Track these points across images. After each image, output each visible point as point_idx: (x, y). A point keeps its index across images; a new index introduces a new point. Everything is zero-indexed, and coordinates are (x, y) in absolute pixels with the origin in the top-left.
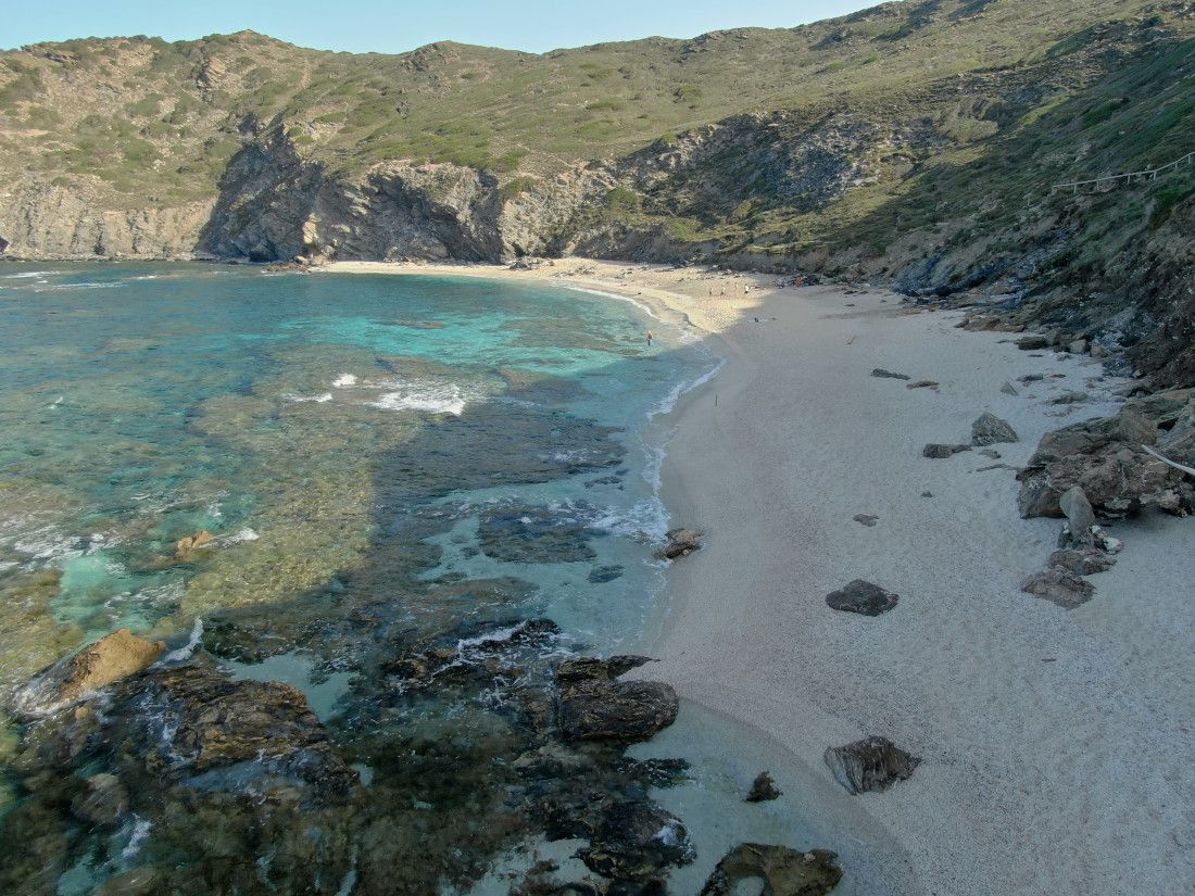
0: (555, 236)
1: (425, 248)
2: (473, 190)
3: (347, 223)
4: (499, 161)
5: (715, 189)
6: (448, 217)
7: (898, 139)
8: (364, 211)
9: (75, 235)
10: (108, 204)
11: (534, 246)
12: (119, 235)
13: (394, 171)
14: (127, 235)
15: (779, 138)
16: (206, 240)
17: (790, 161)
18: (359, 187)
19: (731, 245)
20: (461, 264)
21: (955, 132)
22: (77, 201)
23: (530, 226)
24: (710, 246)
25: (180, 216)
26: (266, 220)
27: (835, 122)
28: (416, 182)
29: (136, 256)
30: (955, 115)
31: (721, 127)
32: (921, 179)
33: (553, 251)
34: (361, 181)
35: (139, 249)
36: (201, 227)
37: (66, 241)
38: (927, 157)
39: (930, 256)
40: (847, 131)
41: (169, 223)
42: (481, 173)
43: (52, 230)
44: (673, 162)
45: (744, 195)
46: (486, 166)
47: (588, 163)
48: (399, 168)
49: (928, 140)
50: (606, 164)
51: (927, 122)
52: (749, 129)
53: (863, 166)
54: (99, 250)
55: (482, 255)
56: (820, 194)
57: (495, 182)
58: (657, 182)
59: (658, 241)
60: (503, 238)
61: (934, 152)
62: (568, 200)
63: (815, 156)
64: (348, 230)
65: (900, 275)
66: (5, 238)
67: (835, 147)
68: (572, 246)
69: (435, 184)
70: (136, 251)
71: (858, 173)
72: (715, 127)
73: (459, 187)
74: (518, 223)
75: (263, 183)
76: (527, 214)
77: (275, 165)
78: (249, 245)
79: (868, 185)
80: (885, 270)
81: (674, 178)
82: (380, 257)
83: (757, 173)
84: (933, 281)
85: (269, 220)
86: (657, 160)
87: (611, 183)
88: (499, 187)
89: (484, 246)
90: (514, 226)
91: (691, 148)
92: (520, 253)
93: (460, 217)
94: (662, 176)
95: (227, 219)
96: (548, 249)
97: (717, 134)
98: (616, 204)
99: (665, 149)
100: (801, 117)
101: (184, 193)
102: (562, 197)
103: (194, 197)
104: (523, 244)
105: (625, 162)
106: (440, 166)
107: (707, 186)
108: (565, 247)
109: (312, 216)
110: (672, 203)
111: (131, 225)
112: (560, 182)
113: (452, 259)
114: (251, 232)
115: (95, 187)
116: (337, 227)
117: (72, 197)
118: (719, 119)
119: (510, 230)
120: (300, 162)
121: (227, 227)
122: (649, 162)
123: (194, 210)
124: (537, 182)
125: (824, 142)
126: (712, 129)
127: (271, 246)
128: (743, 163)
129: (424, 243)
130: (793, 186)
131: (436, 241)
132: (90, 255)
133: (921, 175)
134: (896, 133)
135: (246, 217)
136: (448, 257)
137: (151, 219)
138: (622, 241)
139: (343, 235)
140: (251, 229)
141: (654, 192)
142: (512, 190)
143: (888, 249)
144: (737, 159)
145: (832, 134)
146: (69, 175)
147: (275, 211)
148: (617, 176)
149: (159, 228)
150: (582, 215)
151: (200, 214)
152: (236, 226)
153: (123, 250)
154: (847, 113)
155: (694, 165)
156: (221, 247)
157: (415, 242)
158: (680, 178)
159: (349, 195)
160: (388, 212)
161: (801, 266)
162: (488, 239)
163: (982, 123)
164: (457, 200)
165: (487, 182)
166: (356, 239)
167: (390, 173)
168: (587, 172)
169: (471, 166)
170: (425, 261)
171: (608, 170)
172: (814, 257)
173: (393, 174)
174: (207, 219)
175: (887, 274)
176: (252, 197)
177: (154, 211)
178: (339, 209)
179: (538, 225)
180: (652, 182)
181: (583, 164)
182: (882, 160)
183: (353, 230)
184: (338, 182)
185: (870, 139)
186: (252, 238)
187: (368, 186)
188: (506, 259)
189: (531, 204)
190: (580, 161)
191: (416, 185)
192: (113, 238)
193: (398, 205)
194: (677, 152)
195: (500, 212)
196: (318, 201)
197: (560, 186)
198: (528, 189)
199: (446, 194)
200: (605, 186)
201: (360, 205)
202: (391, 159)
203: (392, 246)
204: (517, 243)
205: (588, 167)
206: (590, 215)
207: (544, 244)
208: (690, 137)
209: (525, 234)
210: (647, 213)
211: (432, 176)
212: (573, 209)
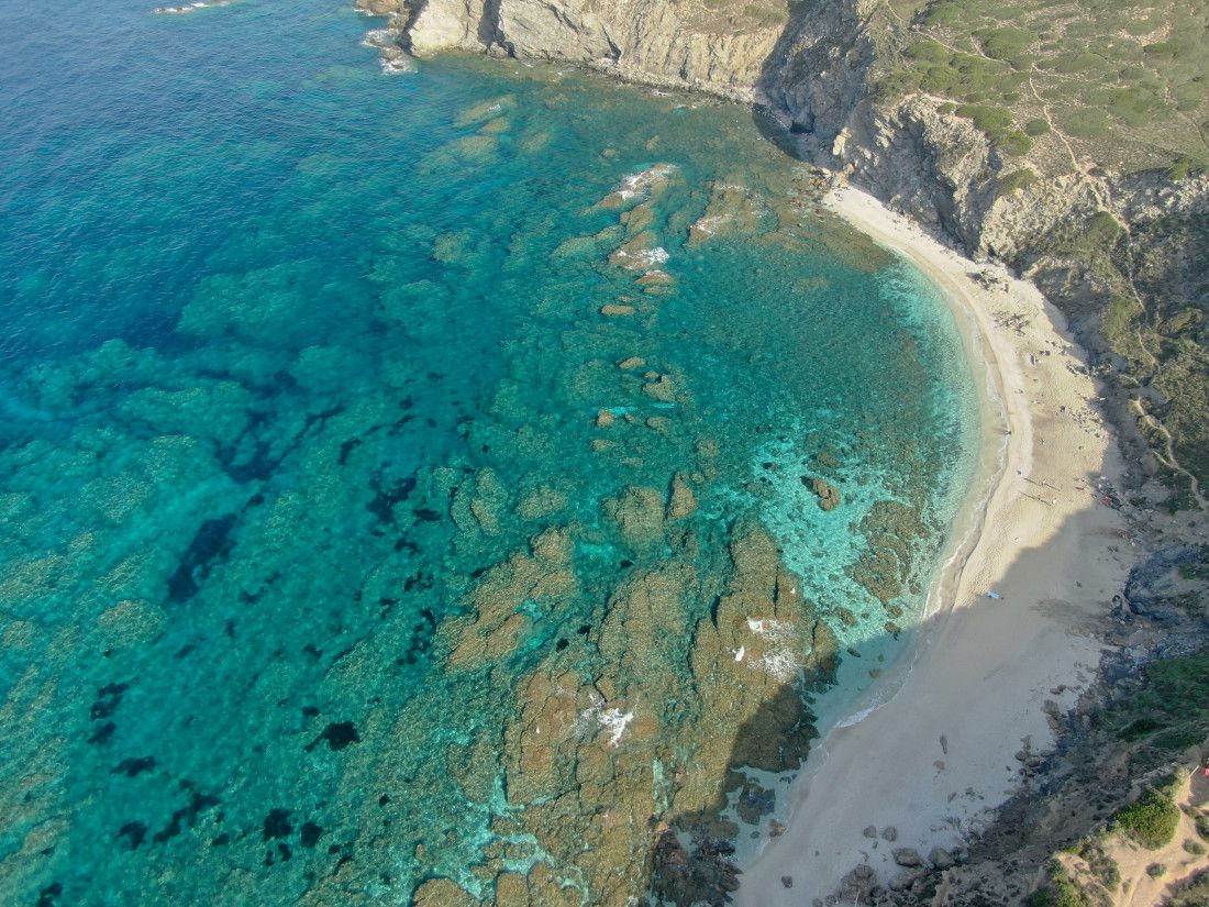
0: (1028, 246)
1: (921, 210)
2: (978, 166)
3: (870, 149)
4: (1014, 136)
6: (950, 189)
8: (886, 144)
9: (668, 56)
10: (694, 24)
11: (1006, 250)
12: (700, 59)
13: (922, 113)
14: (706, 60)
16: (766, 77)
18: (888, 119)
19: (1134, 374)
20: (942, 242)
22: (675, 18)
23: (1011, 228)
24: (1121, 361)
25: (750, 44)
26: (814, 87)
28: (935, 136)
29: (709, 85)
33: (1018, 264)
34: (891, 113)
35: (714, 77)
36: (764, 58)
37: (661, 61)
41: (740, 51)
42: (992, 150)
43: (653, 49)
44: (1170, 201)
46: (999, 143)
47: (1095, 166)
48: (925, 106)
50: (1110, 174)
54: (683, 74)
57: (999, 166)
58: (1145, 217)
59: (1093, 319)
60: (982, 237)
62: (1057, 207)
64: (868, 156)
65: (1162, 546)
66: (619, 48)
68: (1035, 268)
69: (950, 145)
70: (710, 78)
73: (968, 158)
74: (1003, 223)
75: (824, 29)
76: (1014, 213)
78: (795, 105)
80: (1160, 532)
81: (1163, 221)
82: (885, 196)
84: (1157, 583)
85: (816, 89)
86: (1157, 192)
87: (1104, 202)
88: (1002, 174)
89: (965, 233)
90: (997, 226)
91: (1194, 193)
92: (992, 253)
93: (957, 196)
94: (1153, 212)
95: (785, 62)
96: (1016, 257)
98: (1095, 233)
99: (1169, 185)
101: (757, 13)
102: (1053, 201)
103: (766, 20)
104: (996, 247)
105: (1128, 179)
106: (962, 121)
107: (1179, 257)
108: (1028, 269)
109: (845, 130)
110: (1139, 260)
111: (711, 50)
112: (1058, 185)
113: (940, 226)
114: (796, 93)
116: (861, 149)
117: (671, 14)
119: (991, 229)
120: (858, 23)
121: (784, 71)
122: (1149, 192)
123: (761, 38)
124: (1036, 179)
127: (812, 117)
129: (922, 204)
131: (932, 206)
132: (675, 79)
135: (800, 70)
136: (937, 226)
137: (726, 47)
138: (1075, 288)
139: (863, 159)
140: (801, 87)
141: (1139, 227)
142: (1010, 183)
143: (1178, 513)
147: (823, 81)
148: (1114, 194)
149: (731, 55)
150: (1060, 232)
151: (765, 42)
152: (791, 75)
153: (700, 78)
155: (1187, 216)
156: (774, 93)
157: (916, 199)
158: (1167, 225)
159: (878, 123)
160: (905, 151)
161: (1142, 460)
162: (971, 230)
164: (959, 173)
165: (994, 163)
166: (872, 167)
167: (917, 114)
168: (1089, 179)
169: (986, 136)
171: (1108, 181)
173: (919, 117)
174: (770, 50)
176: (810, 44)
177: (731, 37)
178: (867, 134)
179: (1018, 228)
180: (1141, 216)
181: (1090, 166)
183: (873, 157)
184: (874, 105)
186: (799, 100)
187: (896, 119)
188: (979, 257)
189: (1021, 203)
190: (1088, 160)
191: (934, 138)
192: (694, 63)
193: (915, 147)
194: (1179, 193)
195: (989, 207)
196: (852, 116)
197: (1055, 188)
198: (1024, 186)
199: (953, 164)
200: (1097, 203)
201: (885, 136)
202: (925, 92)
203: (897, 192)
204: (992, 244)
205: (1092, 172)
206: (1066, 237)
207: (1016, 251)
208: (1199, 179)
209: (1003, 236)
210: (1113, 261)
211: (951, 133)
212: (1057, 220)
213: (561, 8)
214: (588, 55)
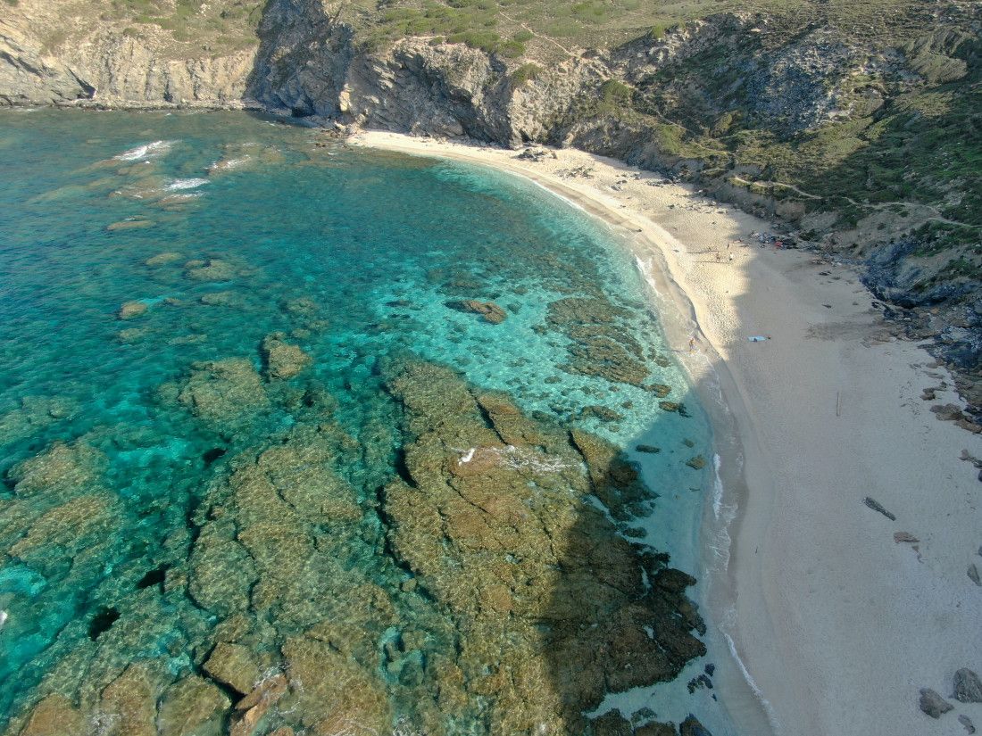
0: (556, 124)
1: (444, 126)
2: (485, 75)
3: (377, 95)
4: (507, 46)
5: (698, 91)
6: (464, 99)
7: (872, 67)
8: (390, 85)
9: (147, 83)
10: (169, 54)
11: (538, 132)
12: (182, 82)
13: (416, 50)
14: (188, 83)
15: (760, 47)
16: (253, 88)
17: (770, 76)
18: (385, 63)
19: (714, 166)
20: (475, 145)
21: (926, 69)
22: (146, 50)
23: (535, 114)
24: (695, 163)
25: (229, 64)
26: (304, 77)
27: (814, 38)
28: (435, 63)
29: (197, 103)
30: (927, 47)
31: (707, 24)
32: (890, 124)
33: (554, 139)
34: (387, 57)
35: (200, 96)
36: (246, 74)
37: (141, 88)
38: (898, 93)
39: (896, 243)
40: (825, 50)
41: (221, 72)
42: (492, 57)
43: (129, 79)
44: (661, 57)
45: (725, 107)
46: (496, 52)
47: (585, 51)
48: (419, 45)
49: (901, 73)
50: (601, 53)
51: (901, 51)
52: (734, 30)
53: (838, 96)
54: (168, 97)
55: (493, 138)
56: (796, 121)
57: (504, 68)
58: (646, 75)
59: (648, 147)
60: (512, 125)
61: (903, 89)
62: (567, 89)
63: (793, 74)
64: (377, 101)
65: (868, 255)
66: (92, 85)
67: (813, 67)
68: (571, 137)
69: (452, 65)
70: (197, 98)
71: (833, 105)
72: (701, 23)
73: (473, 70)
74: (525, 109)
75: (298, 36)
76: (532, 101)
77: (306, 20)
78: (290, 98)
79: (841, 119)
80: (855, 246)
81: (662, 73)
82: (405, 129)
83: (738, 82)
84: (899, 279)
85: (306, 78)
86: (647, 53)
87: (605, 73)
88: (509, 73)
89: (494, 130)
90: (522, 114)
91: (678, 44)
92: (526, 139)
93: (475, 101)
94: (650, 70)
95: (268, 71)
96: (549, 136)
97: (703, 30)
98: (609, 97)
99: (655, 44)
100: (782, 24)
101: (229, 41)
102: (562, 85)
103: (240, 45)
104: (528, 131)
105: (617, 52)
106: (456, 46)
107: (692, 87)
108: (565, 138)
109: (346, 86)
110: (659, 102)
111: (191, 74)
112: (561, 70)
113: (468, 137)
114: (290, 86)
115: (158, 36)
116: (368, 97)
117: (141, 47)
118: (705, 16)
119: (518, 118)
120: (328, 20)
121: (270, 78)
122: (640, 55)
123: (240, 59)
124: (541, 70)
125: (803, 60)
126: (698, 25)
127: (309, 101)
128: (726, 68)
129: (443, 121)
130: (771, 105)
131: (454, 120)
132: (160, 103)
133: (892, 118)
134: (870, 59)
135: (285, 71)
136: (463, 135)
137: (207, 69)
138: (615, 137)
139: (373, 105)
140: (291, 83)
141: (644, 84)
142: (519, 78)
143: (859, 223)
144: (720, 62)
145: (811, 52)
146: (135, 25)
147: (311, 69)
148: (611, 66)
149: (213, 76)
150: (579, 105)
151: (244, 63)
152: (278, 78)
153: (186, 98)
154: (826, 29)
155: (680, 62)
156: (266, 97)
157: (436, 120)
158: (667, 73)
159: (378, 69)
160: (411, 87)
161: (778, 213)
162: (499, 124)
163: (953, 60)
164: (469, 83)
165: (497, 67)
166: (383, 110)
167: (412, 50)
168: (584, 61)
169: (482, 49)
170: (444, 139)
171: (602, 59)
172: (790, 207)
173: (415, 52)
174: (251, 68)
175: (857, 250)
176: (288, 50)
177: (209, 60)
178: (369, 82)
179: (541, 113)
180: (641, 75)
181: (581, 52)
182: (856, 91)
183: (381, 101)
184: (368, 56)
185: (846, 64)
186: (293, 93)
187: (393, 61)
188: (515, 145)
189: (535, 91)
190: (578, 49)
191: (435, 65)
192: (177, 86)
193: (419, 81)
194: (665, 47)
195: (509, 99)
196: (350, 72)
197: (561, 74)
198: (533, 77)
199: (461, 77)
200: (600, 76)
201: (387, 79)
202: (412, 35)
203: (415, 121)
204: (524, 130)
205: (585, 55)
206: (586, 106)
207: (546, 131)
208: (678, 32)
209: (530, 121)
210: (637, 110)
211: (449, 57)
212: (571, 98)
213: (15, 54)
214: (58, 98)
